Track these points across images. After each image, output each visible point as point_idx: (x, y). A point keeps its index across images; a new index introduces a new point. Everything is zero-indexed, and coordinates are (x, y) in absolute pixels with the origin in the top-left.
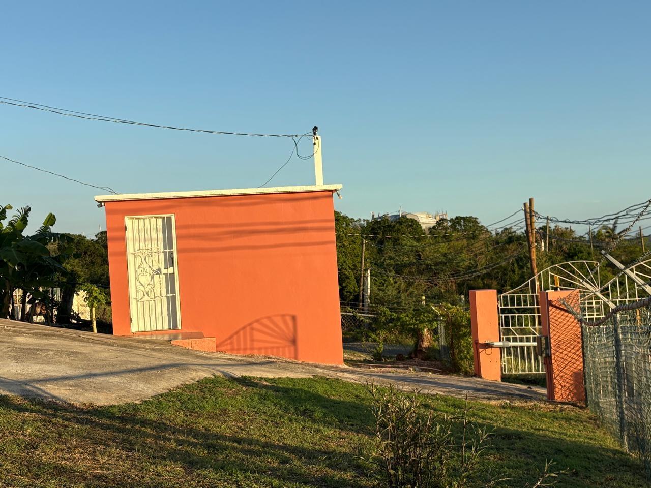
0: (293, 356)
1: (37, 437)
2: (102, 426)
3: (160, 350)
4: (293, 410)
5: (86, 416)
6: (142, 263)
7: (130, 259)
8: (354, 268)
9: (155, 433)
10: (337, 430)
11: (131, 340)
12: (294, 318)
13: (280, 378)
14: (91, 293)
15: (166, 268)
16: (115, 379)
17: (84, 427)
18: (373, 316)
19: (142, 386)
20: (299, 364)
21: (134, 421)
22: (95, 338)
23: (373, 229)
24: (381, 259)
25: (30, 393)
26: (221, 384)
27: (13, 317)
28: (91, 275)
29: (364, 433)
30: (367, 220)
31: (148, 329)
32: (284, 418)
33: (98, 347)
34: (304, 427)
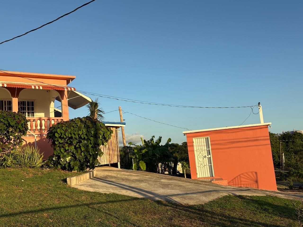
0: (257, 187)
1: (172, 215)
2: (192, 212)
3: (208, 185)
4: (260, 209)
5: (187, 208)
6: (199, 154)
7: (195, 152)
8: (277, 153)
9: (211, 216)
10: (279, 217)
11: (198, 181)
12: (256, 173)
13: (253, 196)
14: (184, 164)
15: (208, 155)
16: (195, 195)
17: (187, 212)
18: (287, 171)
19: (204, 198)
20: (259, 190)
21: (203, 211)
22: (186, 180)
23: (284, 137)
24: (288, 149)
25: (168, 200)
26: (232, 198)
27: (159, 173)
28: (181, 157)
29: (290, 219)
30: (281, 134)
31: (203, 177)
32: (257, 212)
33: (188, 184)
34: (266, 216)
